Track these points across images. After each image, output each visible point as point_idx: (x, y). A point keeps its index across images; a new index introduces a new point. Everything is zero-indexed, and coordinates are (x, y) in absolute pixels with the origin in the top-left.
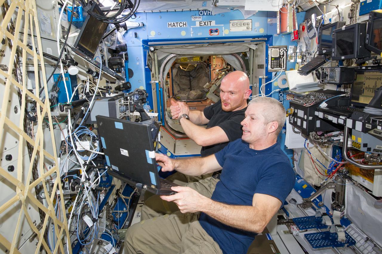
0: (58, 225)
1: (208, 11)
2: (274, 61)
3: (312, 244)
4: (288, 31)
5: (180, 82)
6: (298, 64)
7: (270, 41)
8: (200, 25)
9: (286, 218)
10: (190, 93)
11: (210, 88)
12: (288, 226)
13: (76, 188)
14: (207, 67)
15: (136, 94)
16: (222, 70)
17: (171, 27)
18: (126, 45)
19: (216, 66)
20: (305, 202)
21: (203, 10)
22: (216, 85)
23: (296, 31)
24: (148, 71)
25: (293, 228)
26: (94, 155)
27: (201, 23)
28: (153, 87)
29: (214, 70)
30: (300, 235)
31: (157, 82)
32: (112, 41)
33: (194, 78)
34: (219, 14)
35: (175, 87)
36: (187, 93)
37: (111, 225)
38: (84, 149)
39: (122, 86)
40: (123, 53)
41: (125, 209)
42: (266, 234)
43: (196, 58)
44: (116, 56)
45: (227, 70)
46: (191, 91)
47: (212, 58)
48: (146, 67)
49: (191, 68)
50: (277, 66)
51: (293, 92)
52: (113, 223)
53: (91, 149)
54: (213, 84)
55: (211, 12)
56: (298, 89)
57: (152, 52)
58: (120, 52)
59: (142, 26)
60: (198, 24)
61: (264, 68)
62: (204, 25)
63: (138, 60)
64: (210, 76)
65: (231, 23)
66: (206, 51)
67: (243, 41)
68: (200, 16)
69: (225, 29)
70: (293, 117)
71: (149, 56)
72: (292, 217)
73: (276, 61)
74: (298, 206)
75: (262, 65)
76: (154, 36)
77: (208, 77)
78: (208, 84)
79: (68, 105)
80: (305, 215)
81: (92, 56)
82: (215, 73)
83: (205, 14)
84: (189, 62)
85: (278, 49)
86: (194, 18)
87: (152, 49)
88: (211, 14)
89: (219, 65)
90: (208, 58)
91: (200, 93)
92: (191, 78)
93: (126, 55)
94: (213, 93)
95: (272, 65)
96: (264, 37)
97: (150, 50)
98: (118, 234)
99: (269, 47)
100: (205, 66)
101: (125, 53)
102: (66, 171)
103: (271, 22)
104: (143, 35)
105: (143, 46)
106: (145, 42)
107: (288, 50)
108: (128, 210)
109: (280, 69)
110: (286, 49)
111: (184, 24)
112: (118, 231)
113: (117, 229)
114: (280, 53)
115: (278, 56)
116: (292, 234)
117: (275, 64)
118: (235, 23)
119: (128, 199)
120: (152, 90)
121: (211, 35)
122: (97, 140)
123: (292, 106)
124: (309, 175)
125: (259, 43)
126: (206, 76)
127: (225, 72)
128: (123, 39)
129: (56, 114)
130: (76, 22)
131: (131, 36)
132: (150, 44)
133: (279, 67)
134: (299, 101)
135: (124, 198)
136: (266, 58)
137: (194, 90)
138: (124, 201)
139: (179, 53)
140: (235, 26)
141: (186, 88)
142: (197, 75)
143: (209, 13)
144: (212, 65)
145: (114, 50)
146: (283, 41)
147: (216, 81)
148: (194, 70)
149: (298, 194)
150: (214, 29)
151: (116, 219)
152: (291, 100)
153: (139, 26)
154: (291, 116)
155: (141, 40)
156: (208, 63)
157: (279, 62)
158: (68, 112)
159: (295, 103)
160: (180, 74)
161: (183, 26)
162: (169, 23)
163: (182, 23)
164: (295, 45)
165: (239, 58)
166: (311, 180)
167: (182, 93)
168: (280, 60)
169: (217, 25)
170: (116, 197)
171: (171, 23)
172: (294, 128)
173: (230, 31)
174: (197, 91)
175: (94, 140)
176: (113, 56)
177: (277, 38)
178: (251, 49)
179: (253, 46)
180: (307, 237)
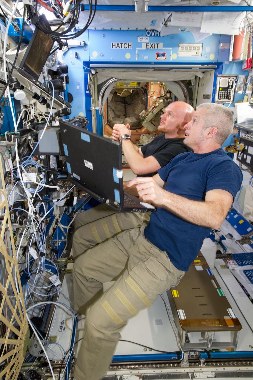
0: (8, 260)
1: (156, 31)
2: (222, 92)
3: (251, 281)
4: (241, 59)
5: (116, 108)
6: (247, 95)
7: (219, 70)
8: (146, 48)
9: (223, 253)
10: (125, 120)
11: (146, 116)
12: (225, 261)
13: (24, 222)
14: (144, 94)
15: (77, 122)
16: (160, 98)
17: (115, 47)
18: (67, 66)
19: (153, 93)
20: (243, 239)
21: (151, 30)
22: (153, 113)
23: (249, 59)
24: (88, 96)
25: (230, 263)
26: (40, 187)
27: (147, 45)
28: (93, 113)
29: (151, 97)
30: (236, 270)
31: (98, 108)
32: (53, 61)
33: (129, 105)
34: (168, 36)
35: (110, 113)
36: (121, 120)
37: (51, 253)
38: (30, 180)
39: (61, 112)
40: (64, 75)
41: (63, 238)
42: (207, 269)
43: (133, 83)
44: (56, 78)
45: (166, 98)
46: (126, 119)
47: (149, 84)
48: (87, 92)
49: (127, 94)
50: (224, 97)
51: (242, 126)
52: (53, 252)
53: (37, 180)
54: (150, 112)
55: (160, 33)
56: (247, 123)
57: (93, 75)
58: (61, 74)
59: (84, 45)
60: (144, 46)
61: (210, 99)
62: (151, 48)
63: (79, 84)
64: (146, 103)
65: (179, 46)
67: (191, 68)
68: (147, 37)
69: (172, 54)
70: (242, 154)
71: (90, 79)
72: (229, 251)
73: (224, 92)
74: (237, 242)
75: (209, 95)
76: (96, 58)
77: (145, 104)
78: (144, 111)
79: (16, 135)
80: (244, 251)
82: (152, 100)
83: (153, 35)
84: (126, 87)
85: (227, 79)
86: (140, 38)
87: (93, 72)
88: (159, 35)
89: (157, 92)
90: (145, 84)
91: (136, 120)
92: (126, 104)
93: (67, 77)
94: (150, 121)
95: (220, 96)
96: (215, 64)
97: (91, 73)
98: (57, 263)
99: (218, 75)
100: (141, 92)
101: (66, 75)
102: (12, 203)
103: (223, 48)
104: (85, 56)
105: (84, 68)
106: (87, 64)
107: (238, 80)
108: (66, 240)
109: (227, 100)
110: (236, 79)
111: (129, 46)
112: (57, 260)
113: (57, 258)
114: (229, 82)
115: (227, 86)
116: (228, 268)
117: (223, 95)
118: (185, 47)
119: (67, 229)
120: (92, 117)
121: (158, 59)
122: (44, 171)
123: (242, 142)
124: (249, 211)
125: (207, 71)
126: (142, 103)
127: (164, 100)
128: (63, 59)
129: (2, 144)
130: (17, 36)
131: (71, 56)
132: (92, 66)
133: (227, 98)
134: (250, 137)
135: (63, 228)
136: (214, 88)
137: (129, 117)
138: (63, 230)
139: (120, 78)
140: (184, 50)
141: (121, 115)
142: (133, 102)
143: (157, 33)
144: (150, 92)
145: (55, 72)
146: (234, 70)
147: (153, 109)
148: (130, 96)
149: (234, 229)
150: (161, 52)
151: (55, 247)
152: (235, 133)
153: (80, 45)
154: (240, 153)
155: (83, 61)
156: (145, 89)
157: (227, 93)
158: (15, 142)
159: (247, 139)
160: (116, 100)
161: (128, 47)
162: (112, 44)
163: (127, 44)
164: (245, 75)
165: (183, 86)
166: (250, 216)
167: (117, 120)
168: (228, 91)
169: (164, 48)
170: (56, 227)
171: (115, 44)
172: (242, 165)
173: (178, 56)
174: (132, 118)
175: (40, 171)
176: (53, 78)
177: (228, 66)
178: (197, 76)
179: (200, 74)
180: (246, 273)
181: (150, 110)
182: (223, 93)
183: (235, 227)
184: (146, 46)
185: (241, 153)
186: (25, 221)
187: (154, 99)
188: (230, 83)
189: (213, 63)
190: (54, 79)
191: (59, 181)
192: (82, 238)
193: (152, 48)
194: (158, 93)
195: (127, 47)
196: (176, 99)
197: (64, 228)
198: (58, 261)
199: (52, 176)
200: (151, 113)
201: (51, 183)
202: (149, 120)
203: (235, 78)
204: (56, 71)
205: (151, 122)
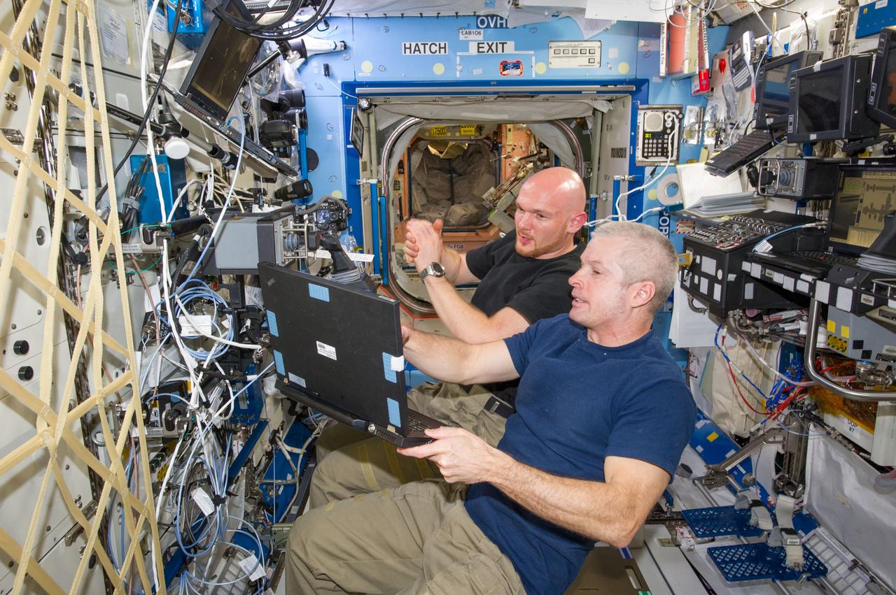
0: (132, 508)
1: (499, 18)
2: (651, 141)
3: (725, 572)
4: (686, 71)
5: (429, 183)
6: (706, 148)
7: (641, 94)
8: (479, 52)
9: (665, 509)
10: (450, 211)
11: (497, 199)
12: (671, 529)
13: (176, 423)
14: (492, 151)
15: (322, 209)
16: (528, 159)
17: (411, 53)
18: (303, 92)
19: (513, 149)
20: (711, 474)
21: (487, 16)
22: (511, 193)
23: (704, 71)
24: (353, 155)
25: (682, 533)
26: (220, 348)
27: (480, 45)
28: (365, 192)
29: (509, 157)
30: (697, 551)
31: (374, 181)
32: (270, 81)
33: (460, 175)
34: (524, 26)
35: (416, 196)
36: (442, 211)
37: (256, 513)
38: (198, 332)
39: (290, 190)
40: (297, 111)
41: (289, 477)
43: (466, 129)
44: (278, 118)
45: (539, 159)
46: (452, 207)
47: (504, 129)
48: (349, 146)
49: (456, 153)
50: (657, 152)
51: (693, 215)
52: (262, 507)
53: (215, 333)
54: (505, 191)
55: (506, 20)
56: (704, 208)
57: (363, 110)
58: (288, 109)
59: (343, 48)
60: (473, 49)
61: (625, 157)
62: (488, 52)
63: (331, 130)
64: (497, 171)
65: (551, 47)
66: (490, 113)
67: (580, 92)
68: (478, 30)
69: (536, 62)
70: (691, 275)
71: (357, 119)
72: (680, 506)
73: (655, 141)
74: (696, 482)
75: (622, 149)
76: (369, 75)
77: (494, 175)
78: (492, 190)
79: (163, 229)
80: (711, 502)
81: (221, 115)
82: (510, 164)
83: (492, 25)
84: (451, 136)
85: (660, 114)
86: (464, 33)
87: (364, 103)
88: (504, 26)
89: (521, 148)
90: (495, 129)
91: (475, 210)
92: (454, 175)
93: (303, 115)
94: (505, 211)
95: (646, 150)
96: (630, 82)
97: (360, 107)
98: (272, 535)
99: (640, 107)
100: (487, 147)
101: (300, 111)
102: (154, 383)
103: (646, 49)
104: (344, 71)
105: (343, 96)
106: (349, 87)
107: (684, 117)
108: (297, 480)
109: (663, 159)
110: (680, 113)
111: (440, 48)
112: (271, 527)
113: (271, 523)
114: (665, 121)
115: (660, 129)
116: (679, 546)
117: (653, 148)
118: (562, 49)
119: (299, 455)
120: (362, 199)
121: (504, 75)
122: (230, 313)
123: (688, 248)
124: (724, 410)
125: (617, 98)
126: (489, 172)
127: (535, 163)
128: (296, 78)
129: (134, 250)
130: (187, 33)
131: (316, 71)
132: (360, 92)
133: (662, 155)
134: (705, 236)
135: (288, 452)
136: (633, 134)
137: (460, 203)
138: (288, 457)
139: (427, 115)
140: (562, 54)
141: (441, 200)
142: (469, 169)
143: (502, 22)
144: (504, 147)
145: (275, 103)
146: (673, 95)
147: (512, 183)
148: (463, 156)
149: (697, 454)
150: (511, 60)
151: (268, 499)
152: (687, 232)
153: (334, 49)
154: (686, 271)
155: (340, 82)
156: (495, 140)
157: (663, 143)
158: (163, 245)
159: (697, 240)
160: (429, 166)
161: (438, 52)
162: (405, 45)
163: (436, 45)
164: (700, 105)
165: (568, 131)
166: (727, 421)
167: (431, 210)
168: (663, 139)
169: (517, 52)
170: (270, 448)
171: (410, 45)
172: (693, 300)
173: (548, 68)
174: (466, 206)
175: (222, 313)
176: (271, 118)
177: (659, 87)
178: (597, 110)
179: (602, 105)
180: (714, 555)
181: (504, 187)
182: (653, 143)
183: (700, 449)
184: (479, 47)
185: (688, 273)
186: (178, 422)
187: (514, 162)
188: (666, 123)
189: (626, 79)
190: (273, 119)
191: (264, 335)
192: (334, 480)
193: (490, 51)
194: (524, 149)
195: (436, 51)
196: (557, 162)
197: (290, 453)
198: (273, 529)
199: (248, 323)
200: (508, 193)
201: (247, 339)
202: (504, 208)
203: (677, 112)
204: (277, 102)
205: (508, 213)
